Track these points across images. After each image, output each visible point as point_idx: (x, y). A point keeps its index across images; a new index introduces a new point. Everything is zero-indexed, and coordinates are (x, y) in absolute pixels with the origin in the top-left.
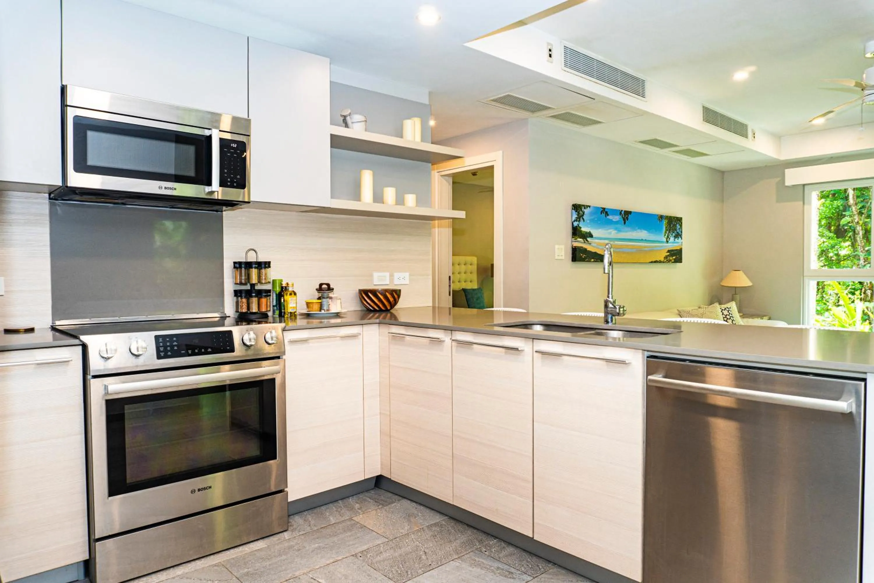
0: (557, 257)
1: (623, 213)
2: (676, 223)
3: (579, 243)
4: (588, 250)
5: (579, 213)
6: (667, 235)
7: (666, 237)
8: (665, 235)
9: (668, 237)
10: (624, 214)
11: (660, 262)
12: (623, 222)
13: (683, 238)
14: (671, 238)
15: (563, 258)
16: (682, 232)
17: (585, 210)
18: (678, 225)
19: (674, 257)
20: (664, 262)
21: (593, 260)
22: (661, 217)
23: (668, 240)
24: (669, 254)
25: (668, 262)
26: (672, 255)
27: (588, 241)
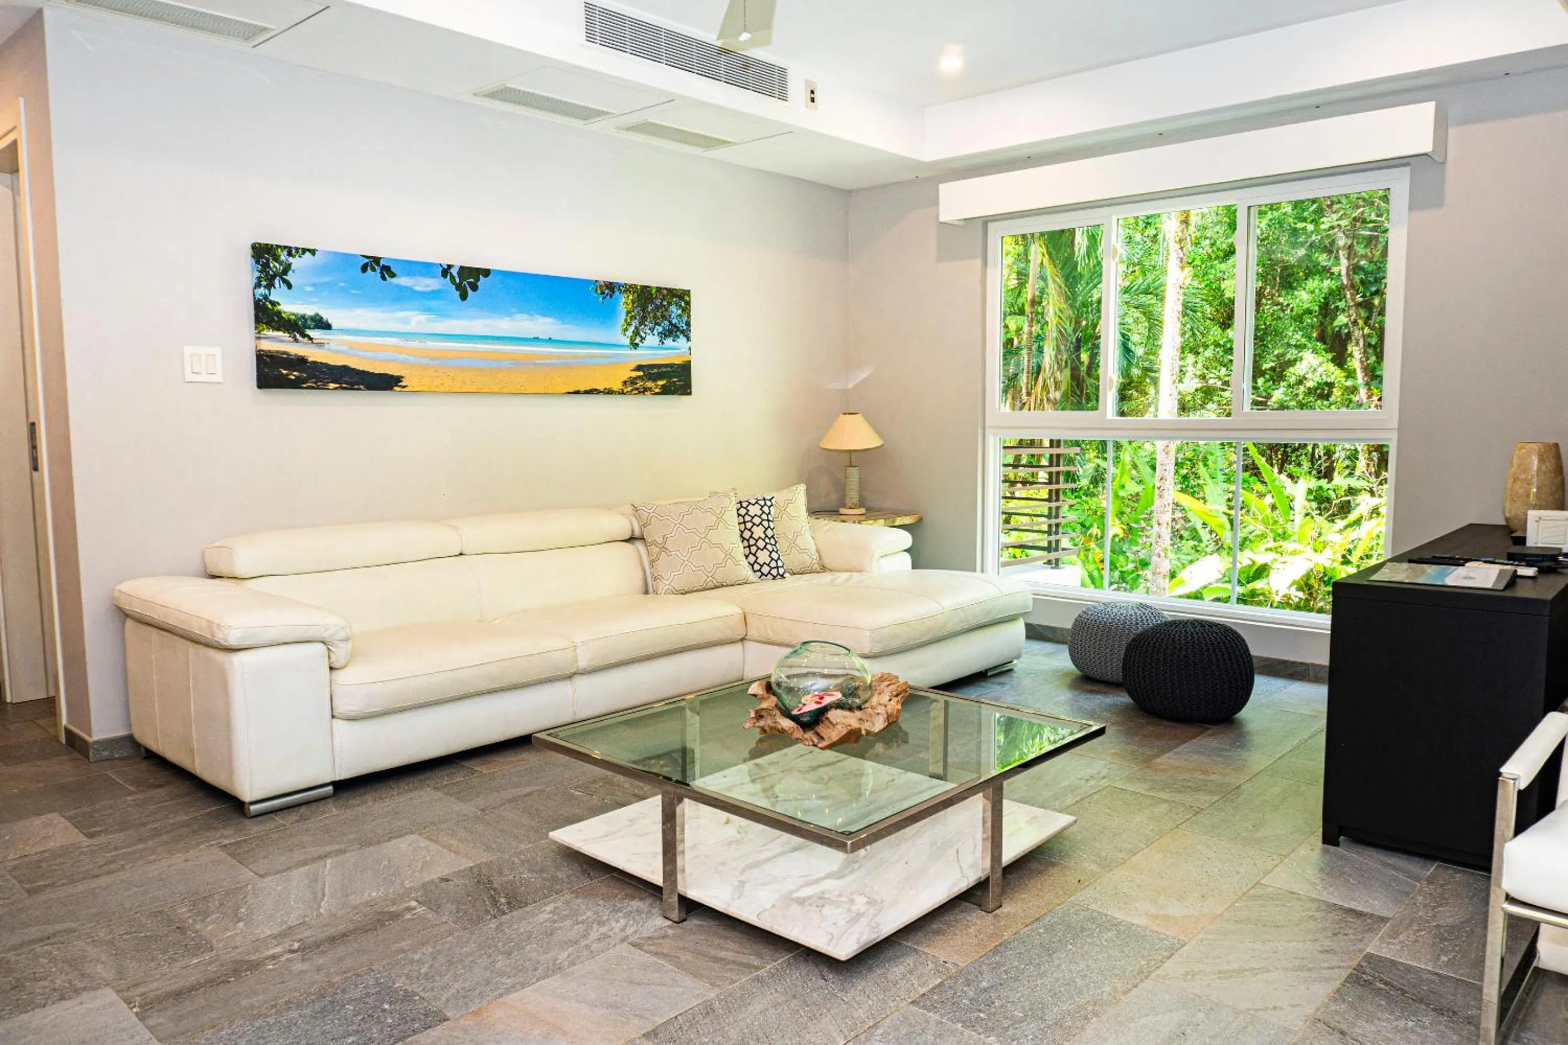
0: (190, 377)
1: (454, 271)
2: (665, 303)
3: (278, 342)
4: (310, 359)
5: (266, 265)
6: (632, 329)
7: (630, 333)
8: (626, 330)
9: (636, 333)
10: (459, 277)
11: (610, 392)
12: (457, 294)
13: (692, 338)
14: (648, 337)
15: (218, 378)
16: (688, 324)
17: (291, 259)
18: (673, 308)
19: (661, 383)
20: (623, 393)
21: (332, 386)
22: (611, 288)
23: (637, 341)
24: (641, 373)
25: (640, 392)
26: (654, 378)
27: (311, 339)
